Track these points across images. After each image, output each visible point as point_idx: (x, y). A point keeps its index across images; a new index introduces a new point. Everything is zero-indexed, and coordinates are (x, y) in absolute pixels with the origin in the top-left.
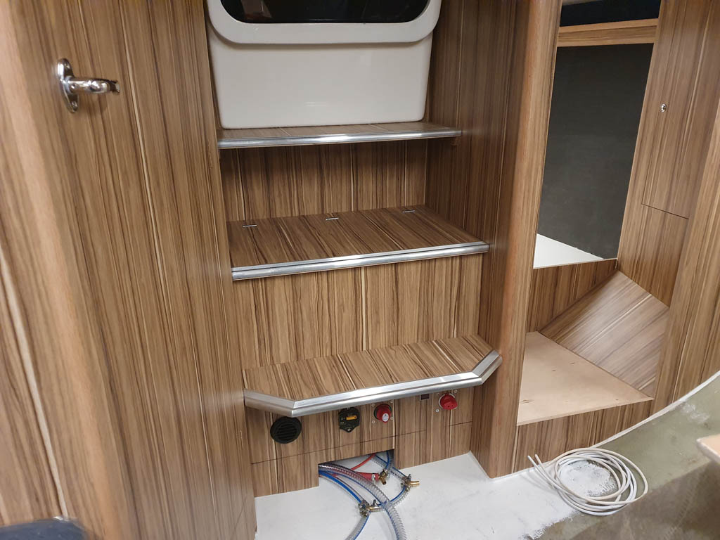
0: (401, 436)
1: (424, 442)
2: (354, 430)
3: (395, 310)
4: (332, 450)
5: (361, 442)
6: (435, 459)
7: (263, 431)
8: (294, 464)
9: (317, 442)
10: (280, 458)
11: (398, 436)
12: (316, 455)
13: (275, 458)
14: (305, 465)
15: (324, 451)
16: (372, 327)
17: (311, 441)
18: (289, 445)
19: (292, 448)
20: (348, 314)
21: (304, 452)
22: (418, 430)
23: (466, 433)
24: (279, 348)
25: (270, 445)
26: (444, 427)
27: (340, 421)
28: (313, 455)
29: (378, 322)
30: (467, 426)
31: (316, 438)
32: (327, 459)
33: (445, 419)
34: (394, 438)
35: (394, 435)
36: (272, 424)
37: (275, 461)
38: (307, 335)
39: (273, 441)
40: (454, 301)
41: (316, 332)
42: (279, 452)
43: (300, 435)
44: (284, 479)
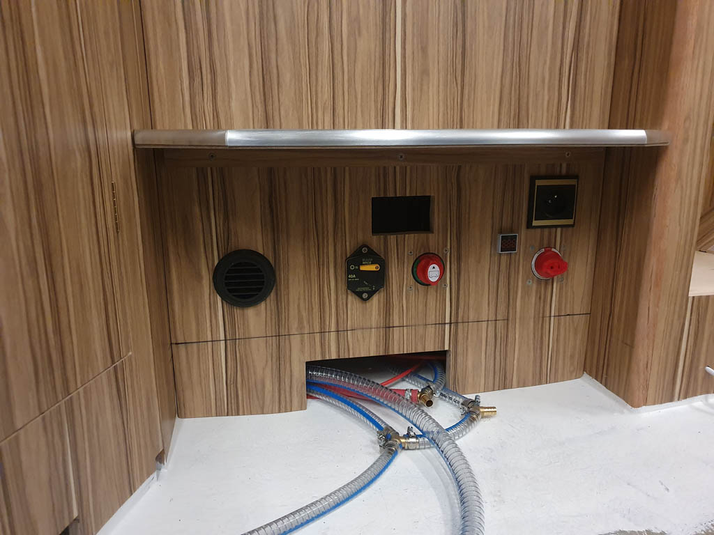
0: (460, 326)
1: (502, 343)
2: (375, 298)
3: (460, 51)
4: (333, 335)
5: (388, 327)
6: (523, 384)
7: (199, 277)
8: (259, 354)
9: (304, 314)
10: (232, 340)
11: (455, 323)
12: (302, 341)
13: (222, 337)
14: (280, 360)
15: (317, 336)
16: (413, 80)
17: (293, 312)
18: (251, 312)
19: (255, 318)
20: (367, 44)
21: (279, 335)
22: (492, 317)
23: (579, 336)
24: (230, 97)
25: (213, 307)
26: (541, 318)
27: (349, 272)
28: (296, 340)
29: (425, 72)
30: (581, 322)
31: (302, 305)
32: (323, 353)
33: (542, 300)
34: (447, 327)
35: (447, 321)
36: (216, 262)
37: (223, 343)
38: (287, 77)
39: (219, 299)
40: (569, 51)
41: (305, 72)
42: (230, 324)
43: (273, 294)
44: (239, 386)
